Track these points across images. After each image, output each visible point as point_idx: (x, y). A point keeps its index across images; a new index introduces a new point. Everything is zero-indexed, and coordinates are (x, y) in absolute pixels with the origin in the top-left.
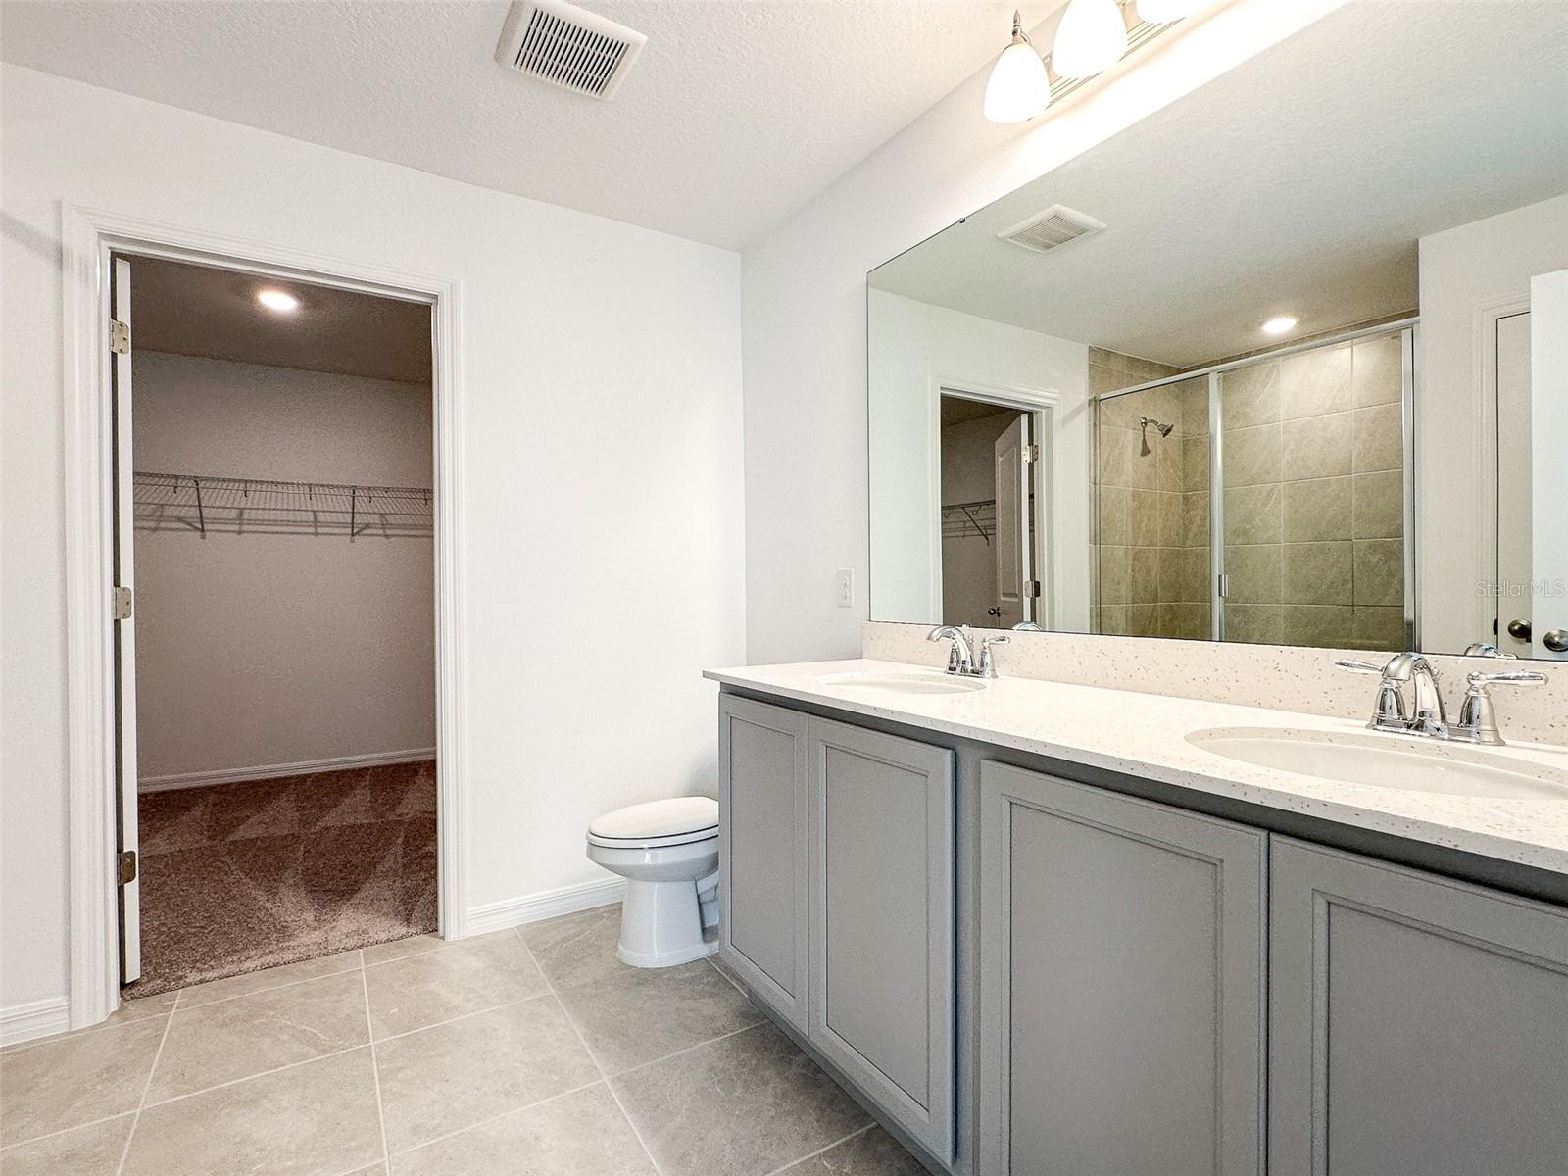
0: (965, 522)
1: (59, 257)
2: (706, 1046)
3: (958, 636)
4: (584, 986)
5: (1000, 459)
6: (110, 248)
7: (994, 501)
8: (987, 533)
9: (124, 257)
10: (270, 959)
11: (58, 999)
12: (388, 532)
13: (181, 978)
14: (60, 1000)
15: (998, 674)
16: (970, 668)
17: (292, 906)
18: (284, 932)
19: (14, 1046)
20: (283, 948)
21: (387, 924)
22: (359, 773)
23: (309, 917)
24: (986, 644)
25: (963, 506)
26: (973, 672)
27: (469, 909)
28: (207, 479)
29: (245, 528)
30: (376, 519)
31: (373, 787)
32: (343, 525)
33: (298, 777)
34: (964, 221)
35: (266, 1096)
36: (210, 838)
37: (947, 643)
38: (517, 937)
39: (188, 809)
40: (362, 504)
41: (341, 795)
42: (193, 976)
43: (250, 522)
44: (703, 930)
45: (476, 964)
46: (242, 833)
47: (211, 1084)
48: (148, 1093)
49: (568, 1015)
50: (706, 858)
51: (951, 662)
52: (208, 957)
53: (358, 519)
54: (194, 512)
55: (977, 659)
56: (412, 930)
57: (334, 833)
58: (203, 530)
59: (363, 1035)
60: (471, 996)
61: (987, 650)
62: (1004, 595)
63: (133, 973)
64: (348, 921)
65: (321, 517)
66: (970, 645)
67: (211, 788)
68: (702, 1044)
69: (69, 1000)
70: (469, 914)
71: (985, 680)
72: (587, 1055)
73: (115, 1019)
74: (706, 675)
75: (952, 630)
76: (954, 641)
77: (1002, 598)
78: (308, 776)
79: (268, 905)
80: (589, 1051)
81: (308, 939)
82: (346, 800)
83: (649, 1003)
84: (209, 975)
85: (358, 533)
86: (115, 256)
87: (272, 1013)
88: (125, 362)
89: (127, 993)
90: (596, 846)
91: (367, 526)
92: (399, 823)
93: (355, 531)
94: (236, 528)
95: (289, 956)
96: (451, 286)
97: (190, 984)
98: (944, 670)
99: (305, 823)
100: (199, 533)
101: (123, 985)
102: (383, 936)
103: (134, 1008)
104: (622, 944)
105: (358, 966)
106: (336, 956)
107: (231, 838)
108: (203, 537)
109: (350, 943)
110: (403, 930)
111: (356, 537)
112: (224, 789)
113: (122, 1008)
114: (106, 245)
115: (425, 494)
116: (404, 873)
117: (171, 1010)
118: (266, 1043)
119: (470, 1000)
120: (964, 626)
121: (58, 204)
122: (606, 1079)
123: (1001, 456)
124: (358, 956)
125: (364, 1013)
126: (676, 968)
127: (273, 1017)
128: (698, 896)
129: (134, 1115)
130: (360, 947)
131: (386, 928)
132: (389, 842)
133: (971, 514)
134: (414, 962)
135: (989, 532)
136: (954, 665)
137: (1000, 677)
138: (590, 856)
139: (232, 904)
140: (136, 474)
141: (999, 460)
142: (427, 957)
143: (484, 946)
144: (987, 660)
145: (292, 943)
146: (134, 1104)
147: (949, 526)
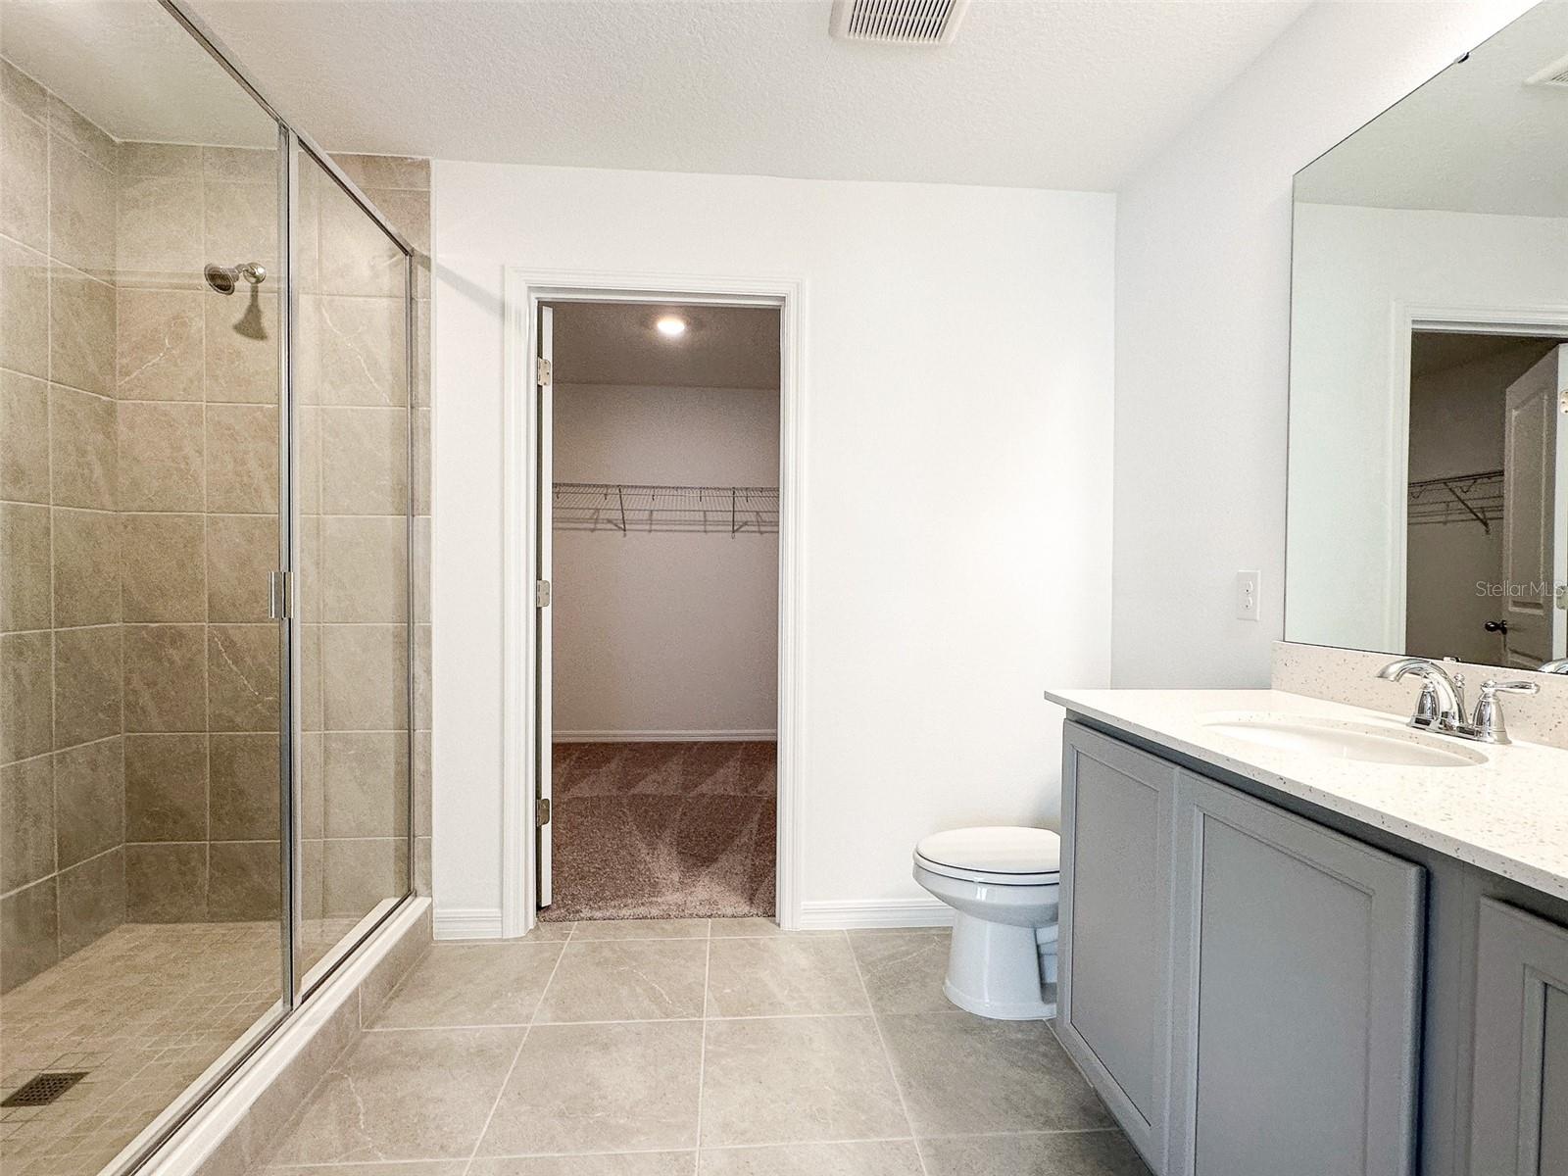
0: (1447, 503)
1: (503, 310)
2: (1034, 1137)
3: (1436, 676)
4: (904, 1016)
5: (1515, 413)
6: (537, 298)
7: (1501, 473)
8: (1487, 518)
9: (548, 304)
10: (642, 910)
11: (493, 910)
12: (763, 529)
13: (578, 912)
14: (496, 911)
15: (1510, 737)
16: (1456, 723)
17: (663, 864)
18: (655, 888)
19: (468, 941)
20: (651, 903)
21: (734, 899)
22: (733, 746)
23: (675, 876)
24: (1490, 691)
25: (1445, 481)
26: (1462, 730)
27: (802, 903)
28: (625, 487)
29: (654, 527)
30: (752, 517)
31: (743, 761)
32: (724, 523)
33: (688, 743)
34: (1466, 57)
35: (616, 1045)
36: (619, 789)
37: (1413, 685)
38: (845, 941)
39: (608, 760)
40: (741, 504)
41: (718, 766)
42: (586, 913)
43: (660, 522)
44: (1043, 985)
45: (803, 961)
46: (640, 788)
47: (579, 1018)
48: (537, 1011)
49: (884, 1046)
50: (1046, 908)
51: (1421, 710)
52: (598, 899)
53: (738, 517)
54: (618, 515)
55: (1470, 710)
56: (754, 911)
57: (705, 801)
58: (625, 530)
59: (699, 1009)
60: (796, 995)
61: (1491, 700)
62: (1516, 603)
63: (546, 901)
64: (704, 889)
65: (710, 516)
66: (1457, 691)
67: (625, 745)
68: (1030, 1132)
69: (502, 913)
70: (802, 908)
71: (1486, 746)
72: (899, 1100)
73: (531, 936)
74: (1048, 696)
75: (1424, 665)
76: (1426, 681)
77: (1512, 609)
78: (695, 743)
79: (648, 858)
80: (901, 1098)
81: (672, 898)
82: (722, 771)
83: (972, 1059)
84: (598, 914)
85: (737, 530)
86: (541, 304)
87: (634, 964)
88: (548, 392)
89: (541, 913)
90: (923, 869)
91: (746, 523)
92: (759, 800)
93: (735, 528)
94: (647, 527)
95: (655, 912)
96: (798, 285)
97: (582, 919)
98: (1408, 720)
99: (685, 788)
100: (622, 532)
101: (539, 908)
102: (729, 911)
103: (545, 928)
104: (950, 980)
105: (704, 934)
106: (689, 921)
107: (632, 791)
108: (625, 535)
109: (703, 911)
110: (746, 909)
111: (736, 534)
112: (635, 747)
113: (537, 927)
114: (534, 296)
115: (772, 492)
116: (755, 850)
117: (566, 939)
118: (624, 991)
119: (793, 998)
120: (1445, 658)
121: (503, 267)
122: (915, 1139)
123: (1517, 408)
124: (707, 925)
125: (703, 986)
126: (1007, 1023)
127: (635, 967)
128: (1038, 947)
129: (526, 1028)
130: (709, 917)
131: (733, 903)
132: (747, 819)
133: (1458, 492)
134: (752, 945)
135: (1489, 515)
136: (1427, 715)
137: (1515, 742)
138: (917, 877)
139: (623, 853)
140: (554, 485)
141: (1513, 415)
142: (762, 942)
143: (814, 943)
144: (1491, 711)
145: (659, 900)
146: (528, 1018)
147: (1421, 509)
